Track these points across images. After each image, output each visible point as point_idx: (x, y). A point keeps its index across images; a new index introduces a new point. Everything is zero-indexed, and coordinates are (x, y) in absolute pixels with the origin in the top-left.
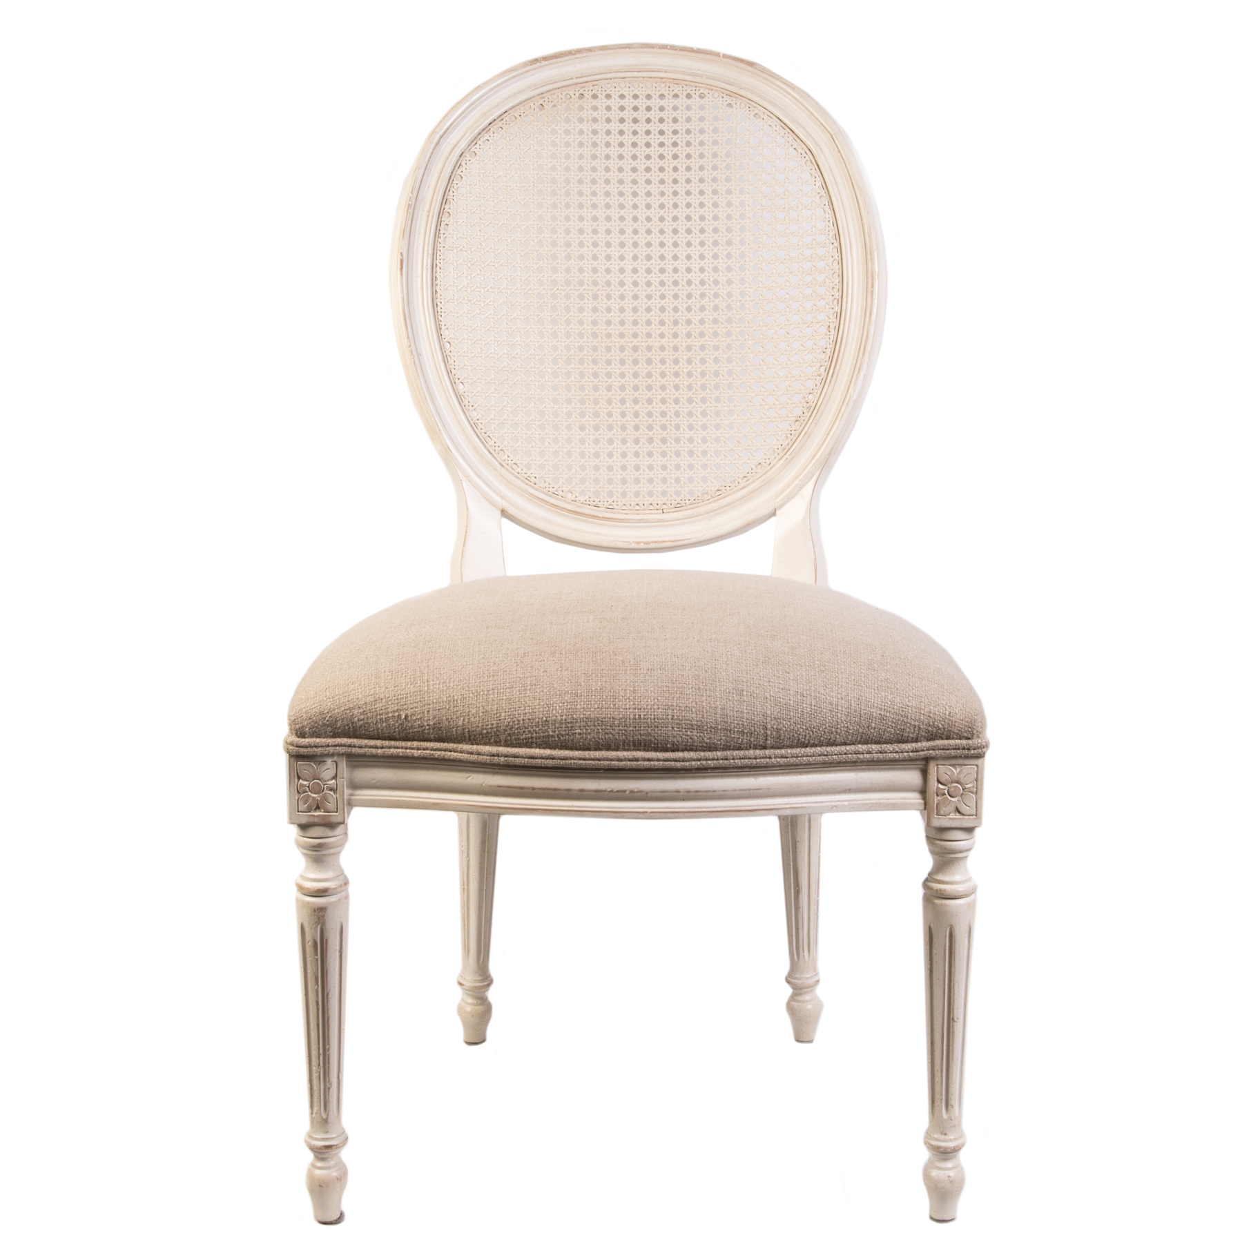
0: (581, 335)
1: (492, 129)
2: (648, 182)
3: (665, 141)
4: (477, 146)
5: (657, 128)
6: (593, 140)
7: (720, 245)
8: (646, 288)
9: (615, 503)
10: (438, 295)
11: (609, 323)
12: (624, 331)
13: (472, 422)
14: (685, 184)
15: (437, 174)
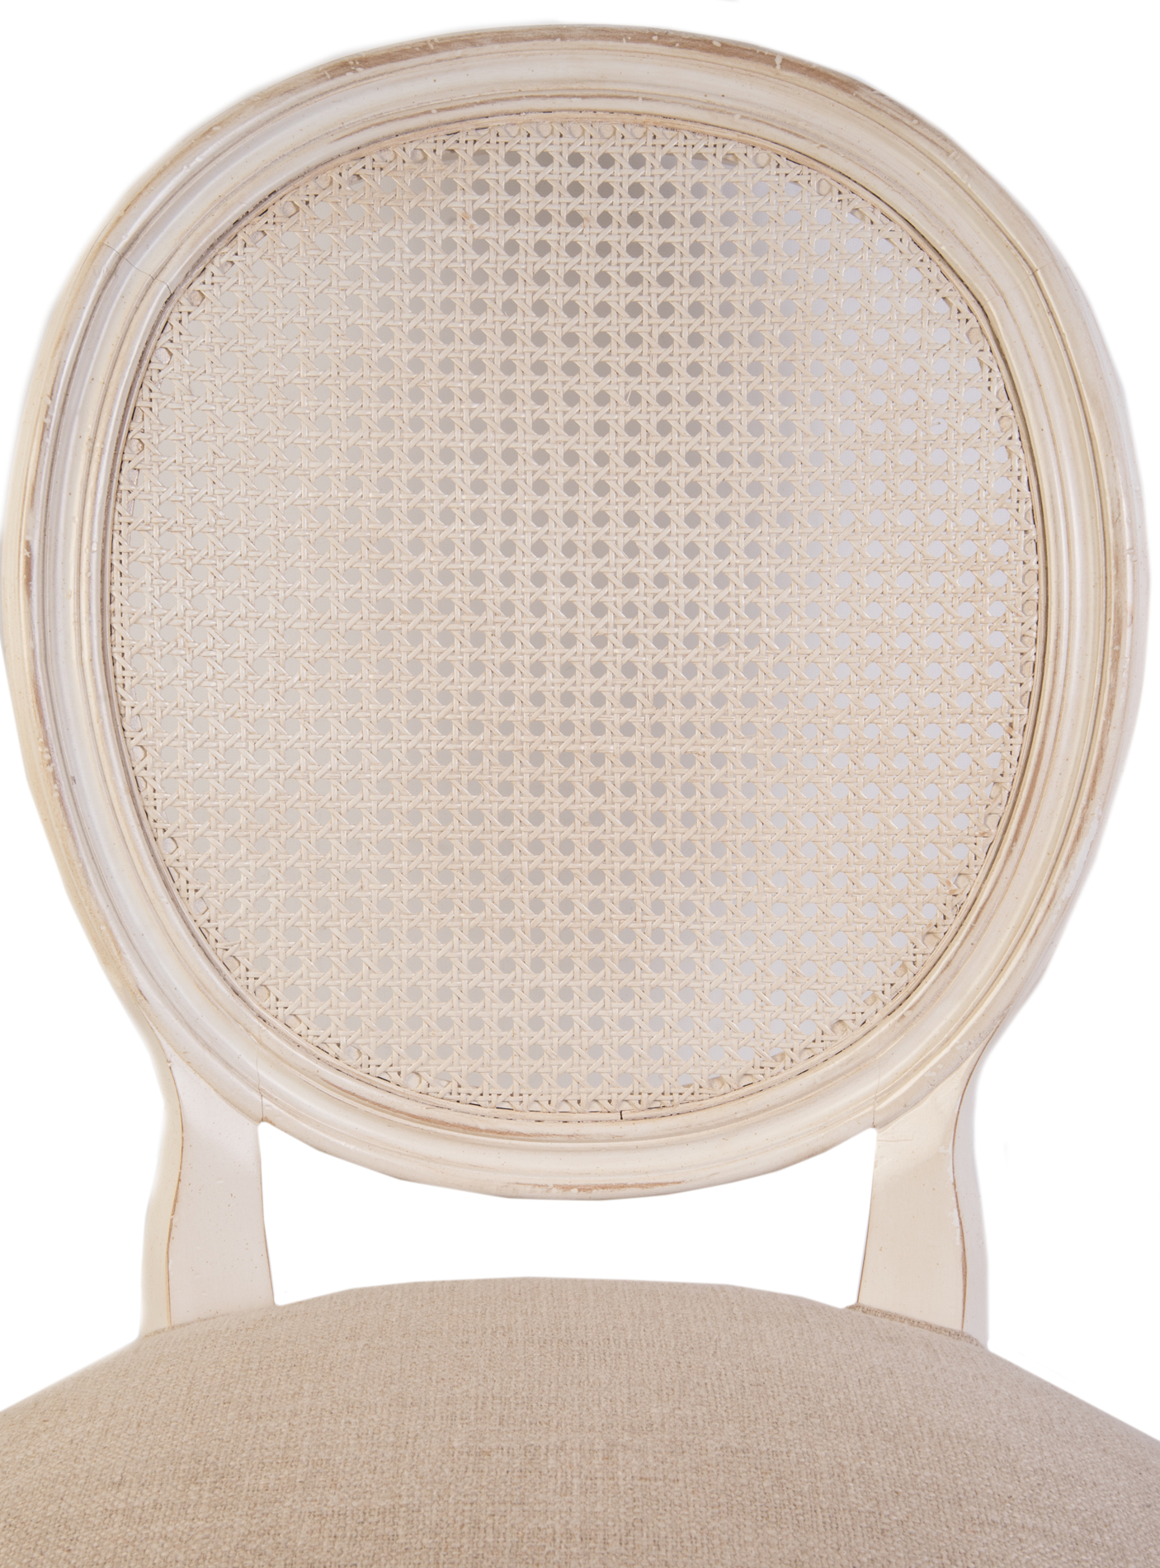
0: (444, 726)
1: (241, 236)
2: (602, 369)
3: (643, 271)
4: (207, 277)
5: (624, 238)
6: (476, 266)
7: (765, 525)
8: (594, 620)
9: (517, 1098)
10: (117, 637)
11: (507, 698)
12: (542, 718)
13: (195, 927)
14: (687, 377)
15: (110, 349)
